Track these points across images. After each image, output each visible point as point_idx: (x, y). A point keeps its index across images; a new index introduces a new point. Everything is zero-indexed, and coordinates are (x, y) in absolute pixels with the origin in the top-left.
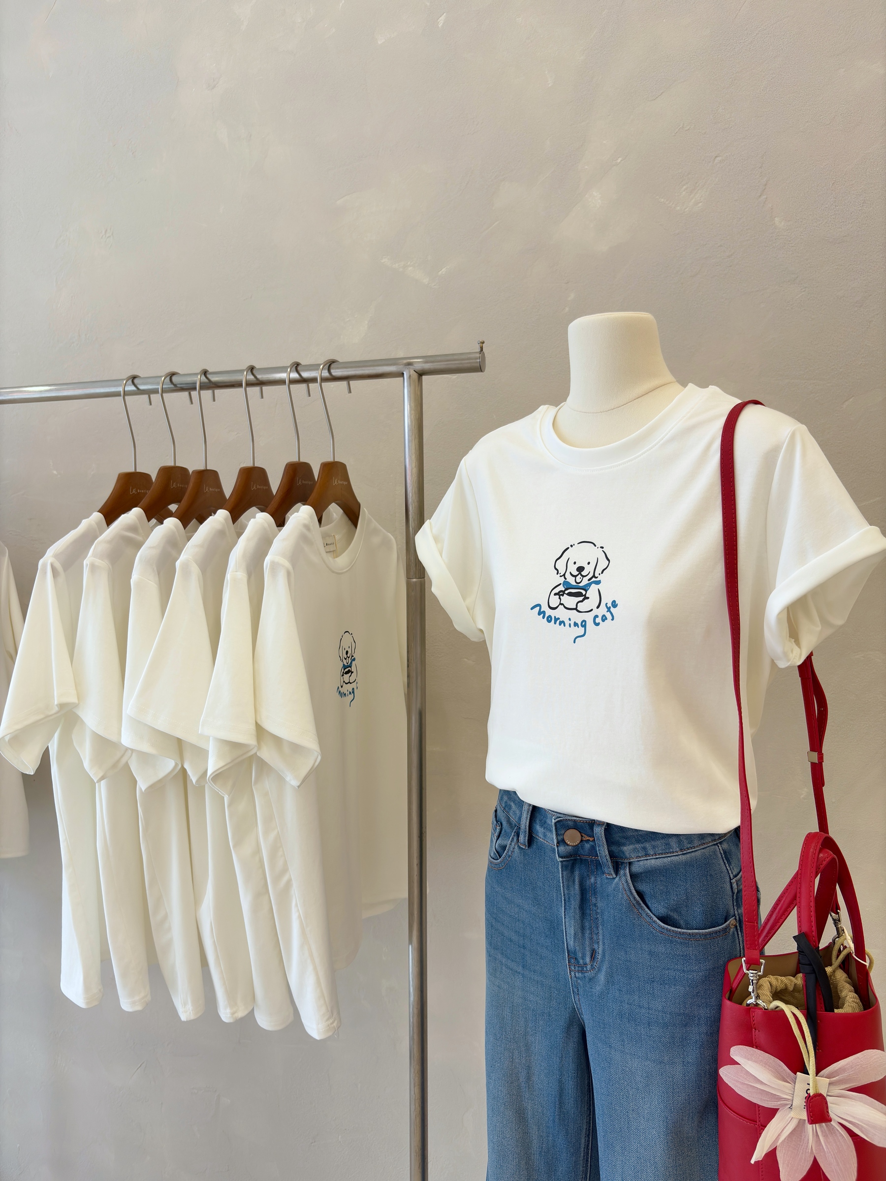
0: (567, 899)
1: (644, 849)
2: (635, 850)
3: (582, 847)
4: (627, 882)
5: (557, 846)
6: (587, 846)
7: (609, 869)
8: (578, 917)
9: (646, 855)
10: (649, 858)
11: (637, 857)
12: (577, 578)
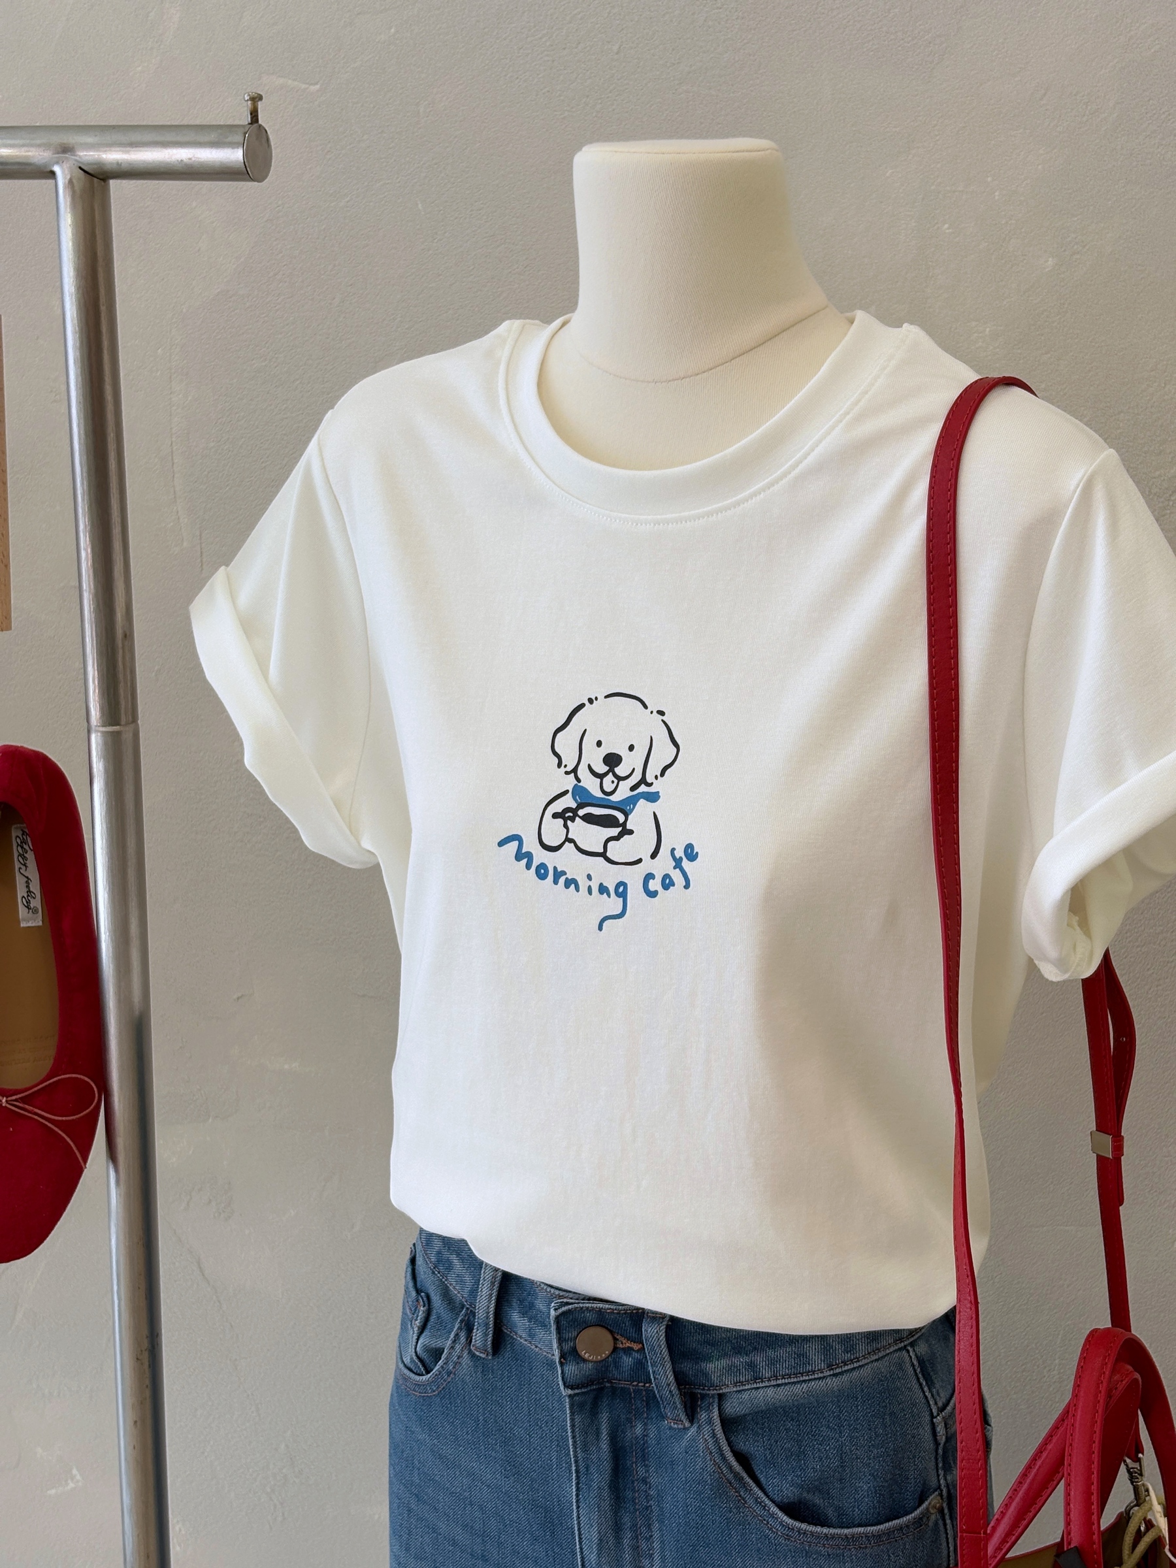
0: (582, 1470)
1: (752, 1366)
2: (730, 1369)
3: (617, 1365)
4: (714, 1436)
5: (562, 1364)
6: (627, 1361)
7: (676, 1409)
8: (606, 1504)
9: (756, 1379)
10: (761, 1385)
11: (735, 1384)
12: (605, 779)
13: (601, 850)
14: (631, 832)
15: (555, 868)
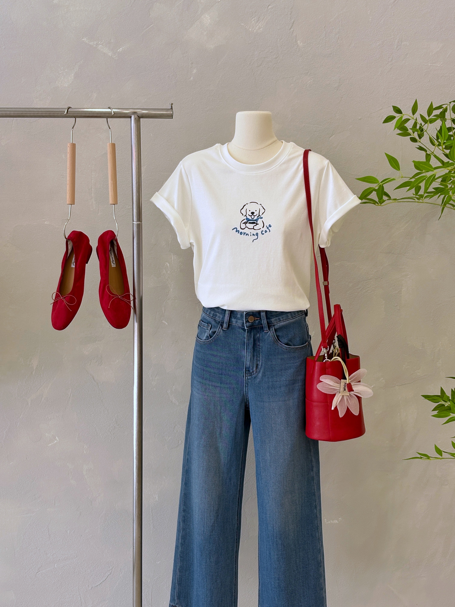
1: (279, 319)
2: (276, 320)
3: (255, 323)
4: (273, 332)
5: (246, 323)
6: (257, 322)
7: (266, 329)
8: (252, 351)
9: (280, 321)
11: (276, 322)
12: (252, 216)
13: (253, 228)
14: (258, 224)
15: (244, 232)
